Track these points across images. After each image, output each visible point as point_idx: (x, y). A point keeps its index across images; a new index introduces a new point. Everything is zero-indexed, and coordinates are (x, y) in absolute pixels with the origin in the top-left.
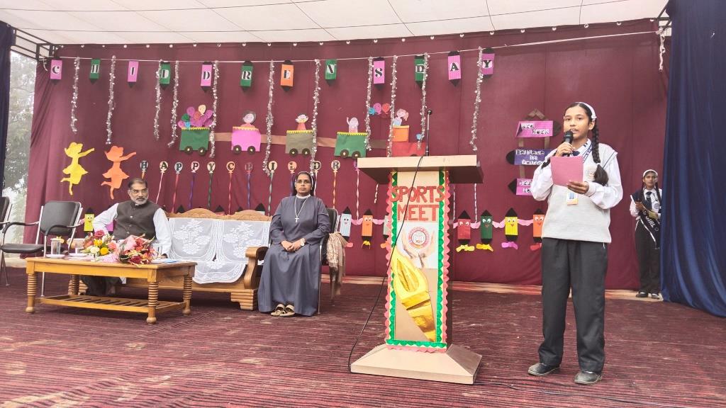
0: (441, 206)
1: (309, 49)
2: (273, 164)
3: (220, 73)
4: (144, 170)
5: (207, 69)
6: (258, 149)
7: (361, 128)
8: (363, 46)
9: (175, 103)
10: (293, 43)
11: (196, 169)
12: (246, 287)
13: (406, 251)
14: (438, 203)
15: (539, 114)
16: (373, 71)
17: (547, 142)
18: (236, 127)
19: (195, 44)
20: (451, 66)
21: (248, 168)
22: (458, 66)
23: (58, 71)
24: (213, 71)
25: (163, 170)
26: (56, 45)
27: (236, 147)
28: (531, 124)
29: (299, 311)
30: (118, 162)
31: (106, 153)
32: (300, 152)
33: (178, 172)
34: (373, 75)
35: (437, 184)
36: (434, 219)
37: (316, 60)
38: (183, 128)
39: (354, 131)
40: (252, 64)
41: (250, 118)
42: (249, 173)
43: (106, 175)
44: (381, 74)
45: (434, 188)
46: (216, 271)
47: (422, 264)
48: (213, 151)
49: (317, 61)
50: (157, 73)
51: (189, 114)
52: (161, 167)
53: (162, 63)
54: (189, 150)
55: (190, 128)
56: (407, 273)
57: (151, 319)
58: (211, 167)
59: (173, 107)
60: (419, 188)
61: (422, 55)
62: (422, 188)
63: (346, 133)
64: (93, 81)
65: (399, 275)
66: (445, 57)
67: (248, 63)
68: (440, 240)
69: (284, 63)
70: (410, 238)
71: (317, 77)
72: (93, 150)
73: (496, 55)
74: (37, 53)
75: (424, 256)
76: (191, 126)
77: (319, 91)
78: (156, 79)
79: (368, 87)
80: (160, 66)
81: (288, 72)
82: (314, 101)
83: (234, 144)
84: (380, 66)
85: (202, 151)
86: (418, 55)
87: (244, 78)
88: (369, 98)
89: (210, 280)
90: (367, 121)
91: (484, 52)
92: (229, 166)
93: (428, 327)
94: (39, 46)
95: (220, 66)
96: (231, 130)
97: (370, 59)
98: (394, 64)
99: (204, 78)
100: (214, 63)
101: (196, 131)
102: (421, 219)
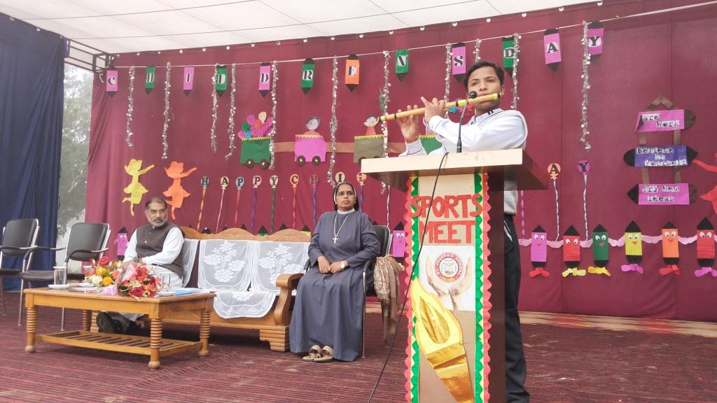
0: (477, 223)
1: (378, 39)
2: (340, 175)
3: (279, 74)
4: (205, 187)
5: (265, 71)
6: (323, 159)
8: (440, 31)
9: (233, 110)
10: (359, 35)
11: (258, 183)
12: (277, 323)
13: (432, 285)
14: (474, 219)
15: (665, 102)
16: (451, 59)
17: (677, 137)
18: (299, 136)
19: (253, 44)
20: (547, 47)
21: (313, 181)
22: (557, 46)
23: (114, 82)
24: (272, 73)
25: (224, 186)
26: (112, 55)
27: (299, 158)
28: (655, 115)
29: (338, 355)
30: (177, 179)
31: (165, 169)
33: (239, 188)
34: (451, 64)
35: (472, 193)
36: (469, 240)
37: (384, 52)
38: (244, 139)
40: (313, 62)
41: (314, 124)
42: (315, 187)
43: (167, 194)
44: (461, 63)
45: (468, 197)
46: (242, 303)
47: (454, 304)
48: (272, 162)
49: (386, 53)
50: (213, 78)
51: (249, 122)
52: (222, 183)
53: (218, 67)
54: (250, 163)
55: (250, 139)
56: (434, 317)
57: (153, 363)
58: (274, 181)
59: (230, 115)
60: (448, 198)
61: (511, 36)
62: (452, 197)
64: (148, 91)
65: (423, 319)
66: (541, 37)
67: (309, 61)
68: (478, 270)
69: (348, 58)
70: (437, 267)
71: (387, 72)
72: (153, 166)
73: (605, 30)
74: (94, 65)
75: (457, 293)
76: (252, 136)
77: (390, 88)
78: (213, 85)
79: (446, 79)
80: (216, 71)
81: (353, 68)
83: (298, 154)
84: (460, 53)
85: (263, 164)
86: (507, 37)
87: (305, 78)
88: (448, 91)
89: (236, 314)
91: (589, 27)
92: (293, 180)
93: (464, 394)
94: (95, 56)
95: (279, 67)
96: (294, 139)
97: (448, 46)
98: (477, 50)
99: (262, 81)
100: (273, 63)
101: (257, 142)
102: (451, 241)
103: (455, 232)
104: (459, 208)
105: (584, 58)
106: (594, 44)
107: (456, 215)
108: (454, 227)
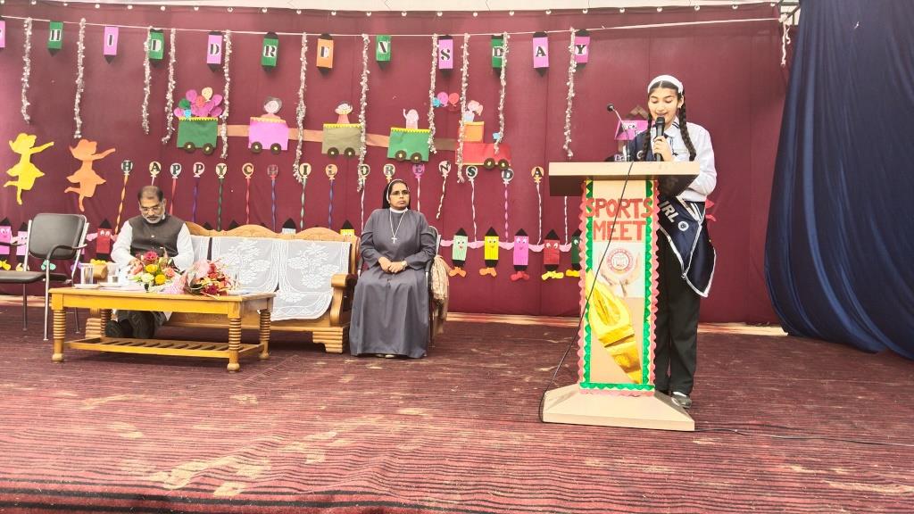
0: (648, 223)
1: (355, 19)
2: (305, 167)
3: (233, 47)
4: (127, 173)
5: (215, 41)
7: (423, 123)
8: (424, 19)
9: (172, 85)
10: (331, 11)
11: (201, 172)
12: (332, 324)
13: (605, 276)
14: (645, 219)
16: (437, 52)
18: (254, 118)
19: (196, 6)
20: (536, 50)
21: (272, 172)
22: (545, 50)
24: (224, 44)
25: (154, 174)
27: (254, 145)
28: (633, 124)
30: (89, 161)
31: (71, 149)
32: (342, 152)
33: (175, 177)
34: (438, 57)
35: (644, 196)
36: (639, 238)
37: (363, 35)
38: (181, 118)
39: (413, 127)
41: (273, 106)
42: (273, 179)
43: (72, 179)
44: (448, 57)
45: (640, 200)
47: (624, 292)
48: (225, 150)
49: (365, 37)
50: (145, 43)
51: (189, 99)
52: (151, 169)
53: (152, 31)
54: (189, 147)
55: (190, 119)
56: (607, 304)
57: (233, 365)
58: (221, 170)
59: (168, 89)
60: (621, 200)
61: (500, 35)
62: (625, 200)
63: (403, 130)
64: (52, 52)
65: (596, 306)
66: (529, 39)
67: (271, 35)
68: (647, 263)
69: (321, 37)
70: (609, 261)
71: (365, 57)
72: (52, 144)
73: (591, 39)
75: (627, 283)
76: (193, 116)
77: (369, 76)
78: (145, 53)
79: (432, 73)
80: (149, 35)
81: (326, 49)
82: (362, 87)
83: (252, 140)
84: (447, 46)
85: (208, 149)
86: (495, 35)
87: (267, 54)
88: (433, 86)
89: (286, 317)
90: (431, 115)
91: (577, 34)
92: (246, 170)
93: (634, 367)
95: (234, 38)
96: (248, 123)
97: (435, 37)
98: (465, 45)
99: (212, 52)
100: (225, 33)
101: (200, 122)
102: (623, 238)
103: (627, 230)
104: (631, 209)
105: (570, 65)
106: (580, 52)
107: (628, 216)
108: (626, 226)
